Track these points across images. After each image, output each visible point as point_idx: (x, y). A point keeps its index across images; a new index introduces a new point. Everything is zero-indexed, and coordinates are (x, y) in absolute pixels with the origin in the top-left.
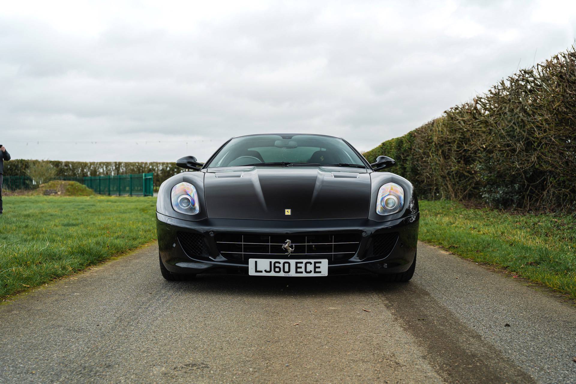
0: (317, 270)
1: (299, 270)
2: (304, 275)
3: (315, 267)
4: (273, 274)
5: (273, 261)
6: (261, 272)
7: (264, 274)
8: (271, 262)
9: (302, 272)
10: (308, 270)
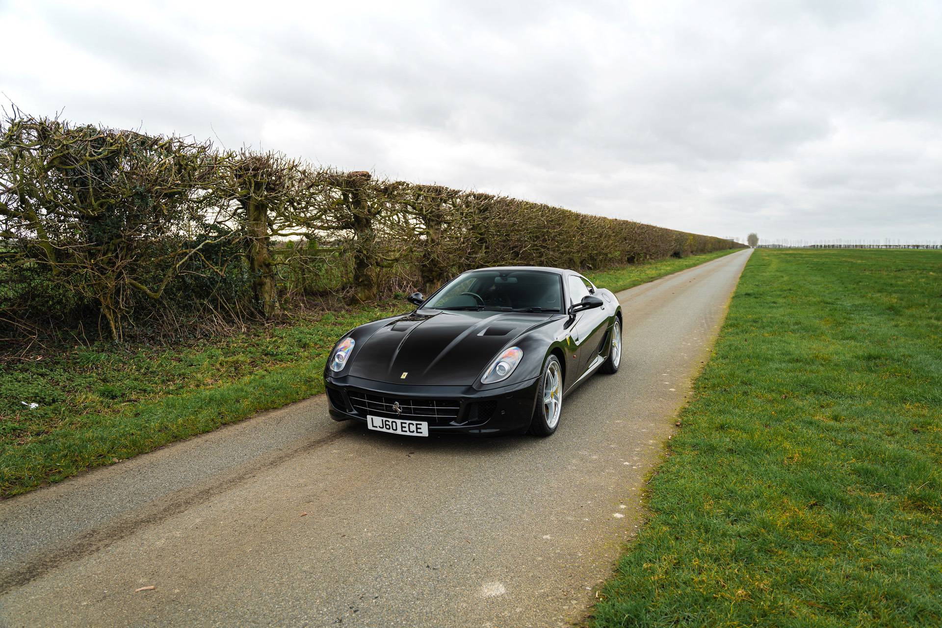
0: (419, 430)
1: (404, 429)
2: (408, 434)
3: (417, 428)
4: (384, 430)
5: (385, 419)
6: (377, 427)
7: (378, 429)
8: (382, 420)
9: (406, 431)
10: (411, 430)
